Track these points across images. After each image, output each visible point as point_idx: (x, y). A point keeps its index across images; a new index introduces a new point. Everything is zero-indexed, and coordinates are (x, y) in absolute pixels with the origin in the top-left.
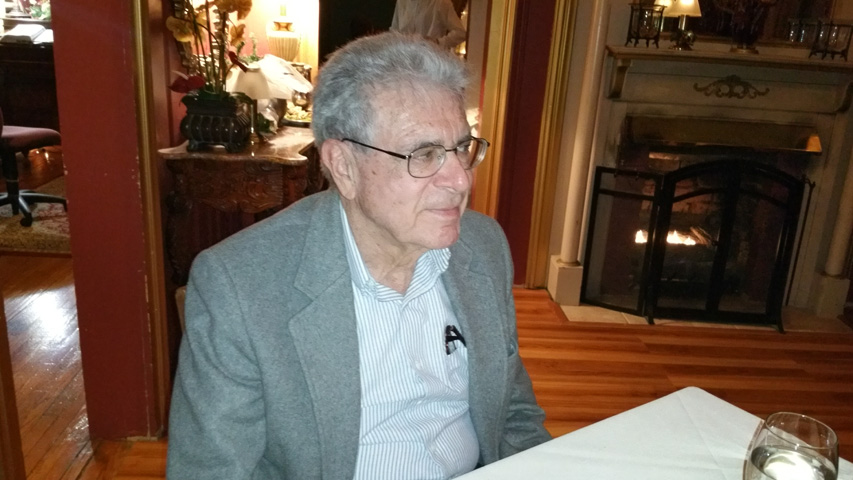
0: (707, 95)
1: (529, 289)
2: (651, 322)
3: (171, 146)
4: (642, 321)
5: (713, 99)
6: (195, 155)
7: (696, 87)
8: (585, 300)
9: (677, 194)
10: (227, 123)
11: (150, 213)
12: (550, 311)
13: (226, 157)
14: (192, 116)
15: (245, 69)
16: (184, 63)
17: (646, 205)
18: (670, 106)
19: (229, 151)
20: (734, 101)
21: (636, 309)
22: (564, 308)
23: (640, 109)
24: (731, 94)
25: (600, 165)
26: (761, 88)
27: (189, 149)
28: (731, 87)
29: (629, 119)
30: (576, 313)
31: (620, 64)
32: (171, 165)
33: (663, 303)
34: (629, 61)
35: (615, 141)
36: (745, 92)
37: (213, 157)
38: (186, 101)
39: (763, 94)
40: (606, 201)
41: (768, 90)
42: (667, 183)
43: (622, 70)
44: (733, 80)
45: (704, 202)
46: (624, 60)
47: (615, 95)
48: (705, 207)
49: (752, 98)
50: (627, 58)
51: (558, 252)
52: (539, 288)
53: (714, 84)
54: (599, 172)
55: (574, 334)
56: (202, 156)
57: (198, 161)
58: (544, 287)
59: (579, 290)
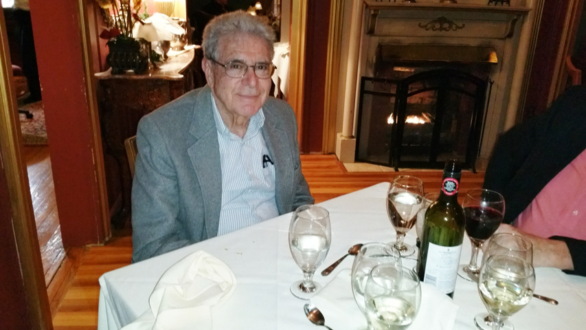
0: (427, 30)
1: (324, 154)
2: (397, 170)
3: (101, 71)
4: (392, 170)
5: (430, 32)
6: (117, 76)
7: (419, 25)
8: (358, 159)
9: (409, 92)
10: (135, 57)
11: (92, 112)
12: (336, 167)
13: (135, 77)
14: (114, 53)
15: (143, 24)
16: (105, 21)
17: (393, 100)
18: (404, 38)
19: (136, 73)
20: (443, 33)
21: (388, 163)
22: (345, 165)
23: (387, 40)
24: (441, 29)
25: (364, 76)
26: (460, 25)
27: (112, 73)
28: (441, 25)
29: (380, 47)
30: (352, 167)
31: (372, 12)
32: (102, 82)
34: (378, 10)
35: (372, 61)
36: (450, 27)
37: (128, 77)
38: (110, 44)
39: (461, 28)
40: (369, 98)
41: (464, 25)
42: (404, 85)
43: (374, 16)
44: (442, 20)
45: (430, 97)
46: (375, 10)
47: (371, 32)
48: (431, 100)
49: (455, 30)
50: (377, 9)
51: (341, 131)
52: (330, 154)
53: (431, 23)
54: (363, 79)
55: (350, 179)
56: (121, 77)
57: (118, 81)
58: (334, 153)
59: (354, 153)
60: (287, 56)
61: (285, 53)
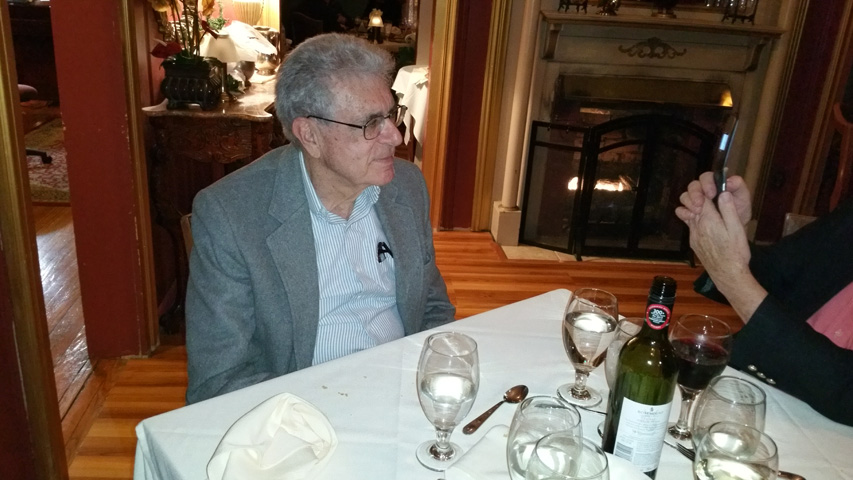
0: (631, 55)
1: (474, 231)
2: (579, 259)
3: (152, 105)
4: (572, 258)
5: (637, 60)
6: (175, 113)
7: (620, 48)
8: (523, 241)
9: (601, 146)
10: (202, 85)
11: (138, 163)
12: (491, 250)
13: (201, 115)
14: (171, 78)
15: (216, 36)
16: (161, 30)
17: (577, 156)
18: (597, 67)
19: (204, 109)
20: (655, 61)
21: (566, 247)
22: (504, 248)
23: (572, 69)
24: (652, 55)
25: (537, 120)
26: (680, 49)
27: (169, 107)
28: (652, 49)
29: (562, 78)
30: (514, 252)
31: (552, 28)
32: (153, 121)
33: (590, 242)
34: (560, 25)
35: (550, 98)
36: (665, 53)
37: (190, 114)
38: (166, 65)
39: (681, 54)
40: (542, 153)
41: (685, 50)
42: (594, 135)
43: (555, 33)
44: (653, 43)
45: (632, 153)
46: (555, 25)
47: (549, 56)
48: (633, 157)
49: (672, 58)
50: (558, 23)
51: (500, 198)
52: (483, 231)
53: (637, 46)
54: (535, 125)
55: (511, 270)
56: (180, 113)
57: (177, 118)
58: (488, 230)
59: (518, 232)
60: (424, 87)
61: (422, 82)
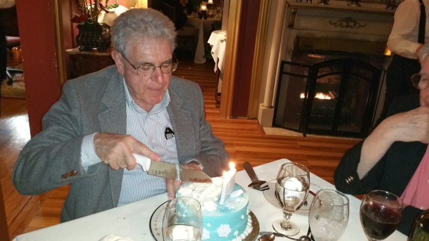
0: (336, 26)
1: (249, 119)
2: (305, 136)
3: (73, 48)
4: (301, 135)
5: (339, 29)
6: (83, 53)
7: (330, 22)
8: (275, 125)
9: (319, 74)
10: (98, 38)
12: (257, 130)
13: (97, 54)
14: (81, 34)
15: (107, 12)
16: (80, 8)
17: (305, 80)
18: (317, 32)
19: (99, 51)
20: (349, 29)
21: (298, 129)
22: (264, 128)
23: (304, 33)
24: (348, 26)
25: (284, 60)
27: (80, 49)
28: (348, 23)
29: (298, 38)
30: (270, 131)
31: (293, 11)
32: (72, 57)
34: (297, 9)
35: (291, 49)
36: (354, 25)
37: (91, 53)
38: (79, 27)
39: (363, 26)
40: (286, 78)
41: (365, 24)
42: (314, 69)
43: (294, 14)
44: (348, 20)
45: (336, 79)
47: (291, 26)
49: (358, 28)
51: (263, 102)
52: (254, 119)
53: (339, 21)
54: (283, 63)
55: (267, 140)
56: (86, 53)
57: (84, 56)
58: (257, 119)
59: (272, 120)
60: (224, 41)
